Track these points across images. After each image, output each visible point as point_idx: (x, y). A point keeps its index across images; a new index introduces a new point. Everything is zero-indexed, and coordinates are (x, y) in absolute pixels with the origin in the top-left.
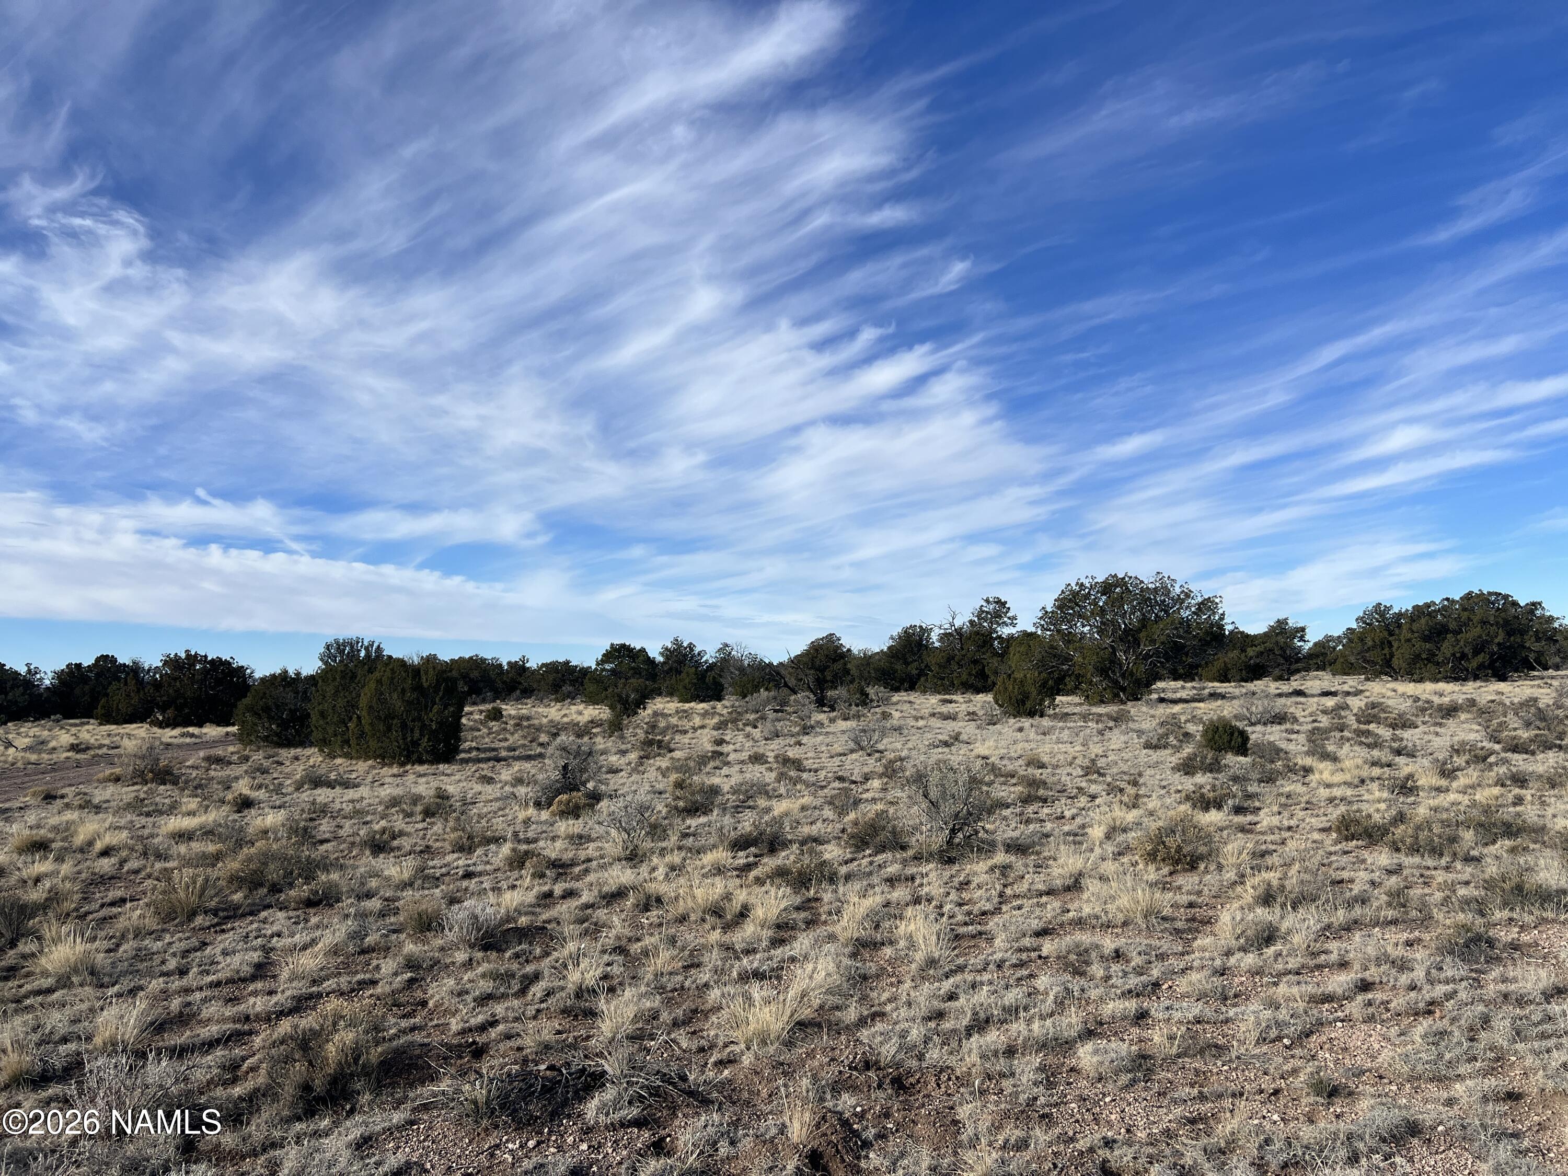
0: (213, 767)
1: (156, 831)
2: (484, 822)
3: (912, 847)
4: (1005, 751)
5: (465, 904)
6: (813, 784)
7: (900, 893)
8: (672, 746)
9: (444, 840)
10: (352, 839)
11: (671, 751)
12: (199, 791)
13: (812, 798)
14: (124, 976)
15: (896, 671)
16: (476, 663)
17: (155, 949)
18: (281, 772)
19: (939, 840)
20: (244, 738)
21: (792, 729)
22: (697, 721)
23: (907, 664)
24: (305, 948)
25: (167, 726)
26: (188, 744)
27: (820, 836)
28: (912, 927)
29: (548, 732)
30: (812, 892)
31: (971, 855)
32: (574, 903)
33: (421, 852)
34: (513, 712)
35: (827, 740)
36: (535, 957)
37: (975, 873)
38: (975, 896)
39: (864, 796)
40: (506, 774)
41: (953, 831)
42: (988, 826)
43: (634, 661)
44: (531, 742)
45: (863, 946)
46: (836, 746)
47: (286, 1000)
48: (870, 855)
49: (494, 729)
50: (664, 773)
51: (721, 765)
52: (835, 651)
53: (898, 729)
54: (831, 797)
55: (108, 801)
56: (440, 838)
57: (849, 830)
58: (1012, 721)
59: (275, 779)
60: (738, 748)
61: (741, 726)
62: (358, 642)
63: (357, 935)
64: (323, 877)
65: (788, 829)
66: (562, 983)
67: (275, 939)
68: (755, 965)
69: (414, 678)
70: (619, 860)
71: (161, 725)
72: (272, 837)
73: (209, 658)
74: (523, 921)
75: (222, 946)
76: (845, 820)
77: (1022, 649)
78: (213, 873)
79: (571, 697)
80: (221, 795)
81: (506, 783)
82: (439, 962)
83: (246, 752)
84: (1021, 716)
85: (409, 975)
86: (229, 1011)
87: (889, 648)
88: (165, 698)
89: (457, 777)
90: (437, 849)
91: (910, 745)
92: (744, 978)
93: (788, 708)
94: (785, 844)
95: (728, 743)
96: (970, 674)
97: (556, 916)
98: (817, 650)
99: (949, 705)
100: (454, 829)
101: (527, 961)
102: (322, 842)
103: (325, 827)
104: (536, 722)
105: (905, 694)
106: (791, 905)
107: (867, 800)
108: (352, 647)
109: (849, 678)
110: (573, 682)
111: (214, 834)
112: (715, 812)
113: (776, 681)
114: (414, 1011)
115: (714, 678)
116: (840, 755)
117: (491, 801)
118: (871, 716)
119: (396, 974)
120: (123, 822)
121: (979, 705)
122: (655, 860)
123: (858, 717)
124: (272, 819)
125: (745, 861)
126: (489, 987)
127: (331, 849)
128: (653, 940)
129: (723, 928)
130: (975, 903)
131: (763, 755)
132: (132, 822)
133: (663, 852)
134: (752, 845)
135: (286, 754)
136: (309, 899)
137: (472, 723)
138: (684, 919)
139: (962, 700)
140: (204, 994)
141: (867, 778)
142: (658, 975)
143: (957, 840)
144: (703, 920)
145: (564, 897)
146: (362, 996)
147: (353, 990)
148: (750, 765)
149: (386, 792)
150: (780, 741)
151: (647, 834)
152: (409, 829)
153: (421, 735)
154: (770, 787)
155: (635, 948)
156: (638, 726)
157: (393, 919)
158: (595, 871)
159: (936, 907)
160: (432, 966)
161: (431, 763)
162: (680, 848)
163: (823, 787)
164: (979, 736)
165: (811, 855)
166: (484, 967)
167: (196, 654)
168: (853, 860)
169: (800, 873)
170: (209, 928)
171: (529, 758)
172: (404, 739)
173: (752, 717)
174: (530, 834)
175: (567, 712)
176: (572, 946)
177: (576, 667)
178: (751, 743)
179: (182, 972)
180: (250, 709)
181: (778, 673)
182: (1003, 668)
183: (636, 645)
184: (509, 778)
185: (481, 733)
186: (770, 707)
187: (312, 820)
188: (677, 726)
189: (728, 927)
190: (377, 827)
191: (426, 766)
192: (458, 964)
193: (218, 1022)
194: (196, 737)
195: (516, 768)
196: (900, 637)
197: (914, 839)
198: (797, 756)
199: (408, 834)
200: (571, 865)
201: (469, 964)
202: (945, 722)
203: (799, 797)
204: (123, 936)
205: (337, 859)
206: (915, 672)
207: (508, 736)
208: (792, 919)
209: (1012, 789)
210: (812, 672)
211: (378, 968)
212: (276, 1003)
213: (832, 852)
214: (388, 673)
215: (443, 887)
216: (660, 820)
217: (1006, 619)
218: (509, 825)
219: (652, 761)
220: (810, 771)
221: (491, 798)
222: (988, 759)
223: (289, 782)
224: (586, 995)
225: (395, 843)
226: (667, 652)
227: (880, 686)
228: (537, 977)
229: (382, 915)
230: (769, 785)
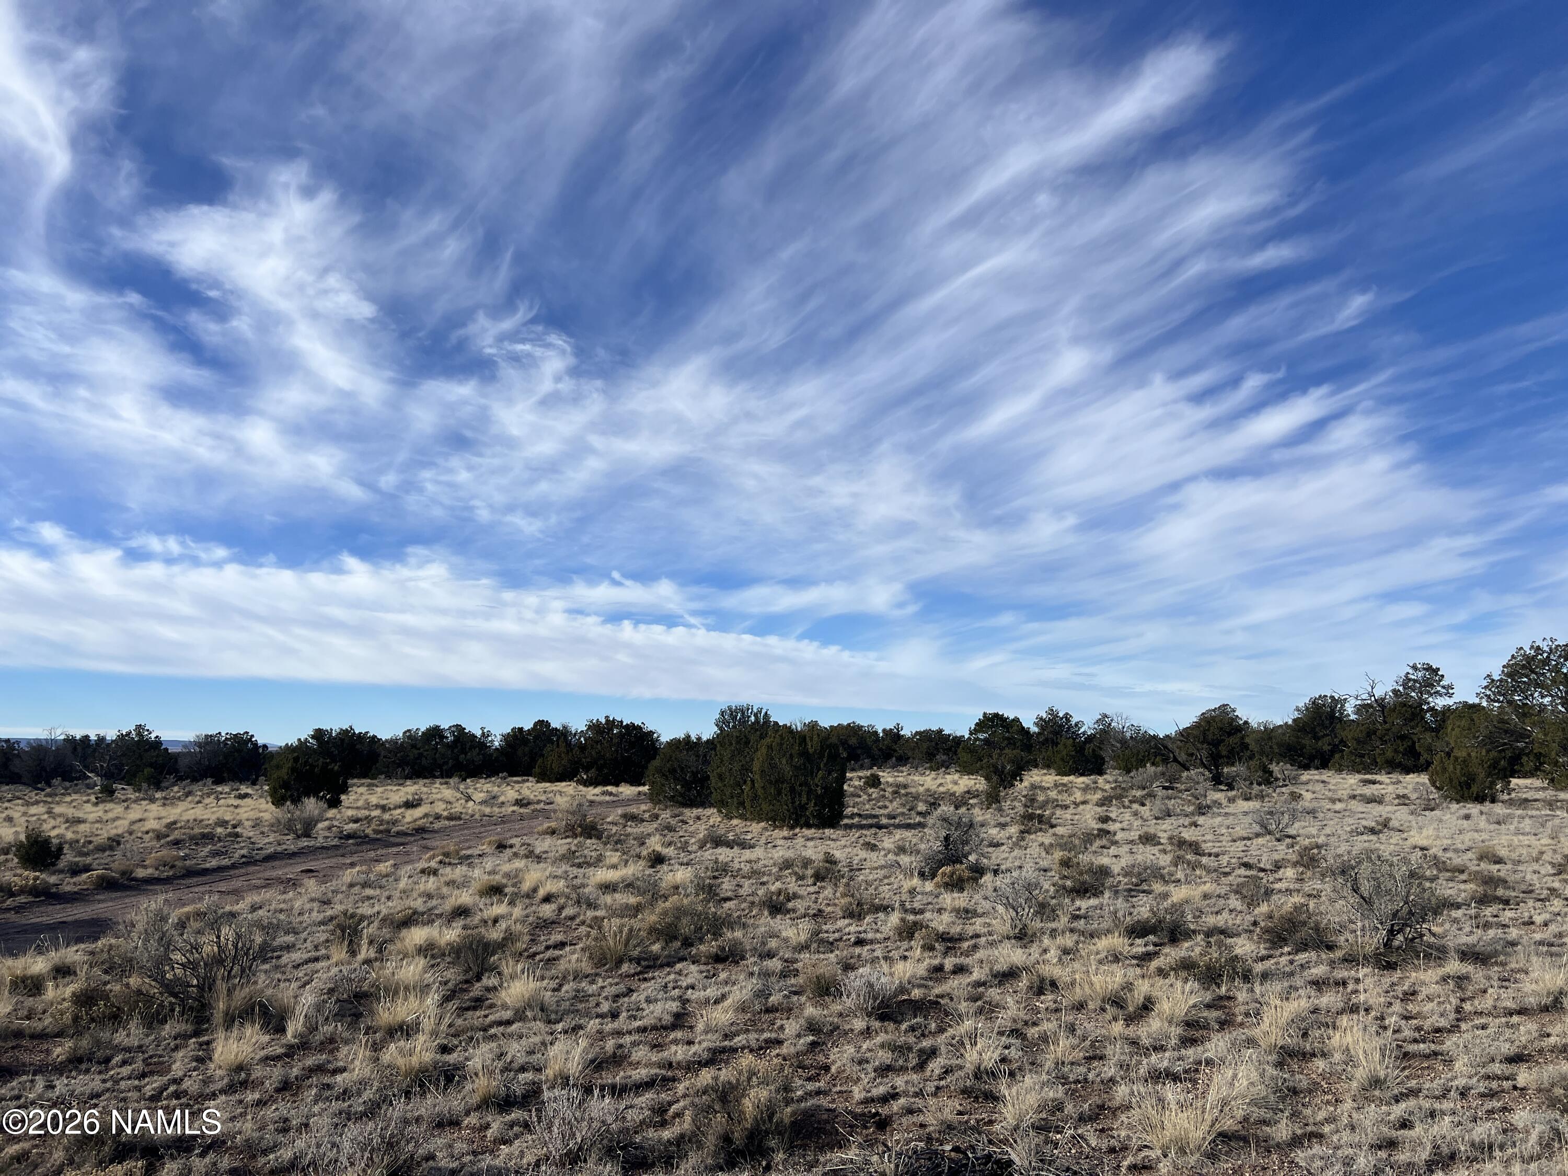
0: (629, 823)
1: (586, 881)
2: (871, 890)
3: (1341, 947)
4: (1449, 842)
5: (861, 970)
6: (1215, 870)
7: (1330, 999)
8: (1054, 821)
9: (835, 905)
10: (750, 899)
11: (1053, 826)
12: (619, 846)
13: (1215, 885)
14: (567, 1014)
15: (1304, 747)
16: (853, 730)
17: (590, 992)
18: (686, 831)
19: (1374, 941)
20: (653, 797)
21: (1185, 808)
22: (1078, 796)
23: (1317, 739)
24: (717, 1002)
25: (591, 785)
26: (607, 802)
27: (1228, 928)
28: (1349, 1039)
29: (926, 802)
30: (1224, 989)
31: (1416, 962)
32: (965, 980)
33: (815, 915)
34: (890, 780)
35: (1227, 822)
36: (930, 1032)
37: (1423, 983)
38: (1425, 1009)
39: (1277, 886)
40: (888, 842)
41: (1392, 933)
42: (1434, 929)
43: (1008, 732)
44: (909, 810)
45: (1290, 1055)
46: (1238, 829)
47: (703, 1051)
48: (1289, 954)
49: (874, 796)
50: (1048, 849)
51: (1108, 845)
52: (1230, 724)
53: (1312, 812)
54: (1238, 885)
55: (546, 852)
56: (831, 903)
57: (1263, 924)
58: (1454, 806)
59: (681, 837)
60: (1125, 827)
61: (1127, 803)
62: (748, 709)
63: (762, 994)
64: (729, 935)
65: (1189, 918)
66: (959, 1061)
67: (690, 991)
68: (1165, 1063)
69: (800, 745)
70: (1009, 938)
71: (586, 783)
72: (683, 892)
73: (624, 724)
74: (916, 993)
75: (645, 994)
76: (1256, 912)
77: (1463, 723)
78: (636, 923)
79: (945, 766)
80: (638, 850)
81: (889, 852)
82: (838, 1027)
83: (656, 811)
84: (1466, 801)
85: (811, 1038)
86: (655, 1057)
87: (1294, 720)
88: (588, 760)
89: (843, 842)
90: (829, 913)
91: (1328, 830)
92: (1157, 1076)
93: (1178, 785)
94: (1189, 935)
95: (1114, 821)
96: (1396, 751)
97: (949, 990)
98: (1208, 722)
99: (1372, 786)
100: (844, 895)
101: (923, 1035)
102: (728, 899)
103: (727, 886)
104: (913, 790)
105: (1316, 772)
106: (1201, 1002)
107: (1280, 891)
108: (743, 713)
109: (1248, 754)
110: (947, 751)
111: (634, 888)
112: (1107, 894)
113: (1163, 755)
114: (818, 1075)
115: (1094, 750)
116: (1244, 839)
117: (877, 868)
118: (1278, 797)
119: (799, 1036)
120: (559, 872)
121: (1410, 787)
122: (1046, 941)
123: (1261, 797)
124: (682, 875)
125: (1144, 949)
126: (888, 1058)
127: (733, 907)
128: (1050, 1025)
129: (1125, 1020)
130: (1425, 1018)
131: (1155, 835)
132: (566, 872)
133: (1053, 933)
134: (1150, 933)
135: (690, 813)
136: (717, 955)
137: (852, 789)
138: (1082, 1006)
139: (1388, 781)
140: (633, 1038)
141: (1278, 866)
142: (1059, 1064)
143: (1396, 943)
144: (1103, 1010)
145: (954, 972)
146: (769, 1054)
147: (761, 1048)
148: (1141, 846)
149: (780, 854)
150: (1172, 820)
151: (1036, 913)
152: (802, 892)
153: (808, 799)
154: (1166, 871)
155: (1033, 1032)
156: (1015, 799)
157: (793, 981)
158: (984, 947)
159: (1377, 1018)
160: (832, 1032)
161: (818, 827)
162: (1072, 931)
163: (1226, 874)
164: (1414, 823)
165: (1220, 948)
166: (881, 1038)
167: (614, 719)
168: (1269, 957)
169: (1208, 968)
170: (633, 976)
171: (908, 826)
172: (793, 803)
173: (1139, 793)
174: (917, 905)
175: (943, 781)
176: (968, 1024)
177: (949, 735)
178: (1139, 822)
179: (614, 1015)
180: (659, 771)
181: (1166, 747)
182: (1438, 745)
183: (1010, 714)
184: (892, 846)
185: (861, 799)
186: (1158, 784)
187: (715, 878)
188: (1057, 800)
189: (1130, 1020)
190: (773, 888)
191: (813, 830)
192: (856, 1032)
193: (646, 1066)
194: (615, 795)
195: (898, 837)
196: (1307, 709)
197: (1342, 939)
198: (1194, 839)
199: (800, 897)
200: (960, 940)
201: (867, 1033)
202: (1370, 805)
203: (1200, 884)
204: (564, 977)
205: (739, 917)
206: (1327, 748)
207: (887, 803)
208: (1203, 1018)
209: (1462, 886)
210: (1205, 746)
211: (782, 1028)
212: (695, 1054)
213: (1244, 947)
214: (778, 740)
215: (837, 952)
216: (1049, 899)
217: (1439, 688)
218: (895, 894)
219: (1033, 836)
220: (1210, 855)
221: (876, 865)
222: (1427, 850)
223: (693, 840)
224: (985, 1076)
225: (790, 905)
226: (1041, 722)
227: (1285, 764)
228: (933, 1053)
229: (784, 975)
230: (1164, 868)
